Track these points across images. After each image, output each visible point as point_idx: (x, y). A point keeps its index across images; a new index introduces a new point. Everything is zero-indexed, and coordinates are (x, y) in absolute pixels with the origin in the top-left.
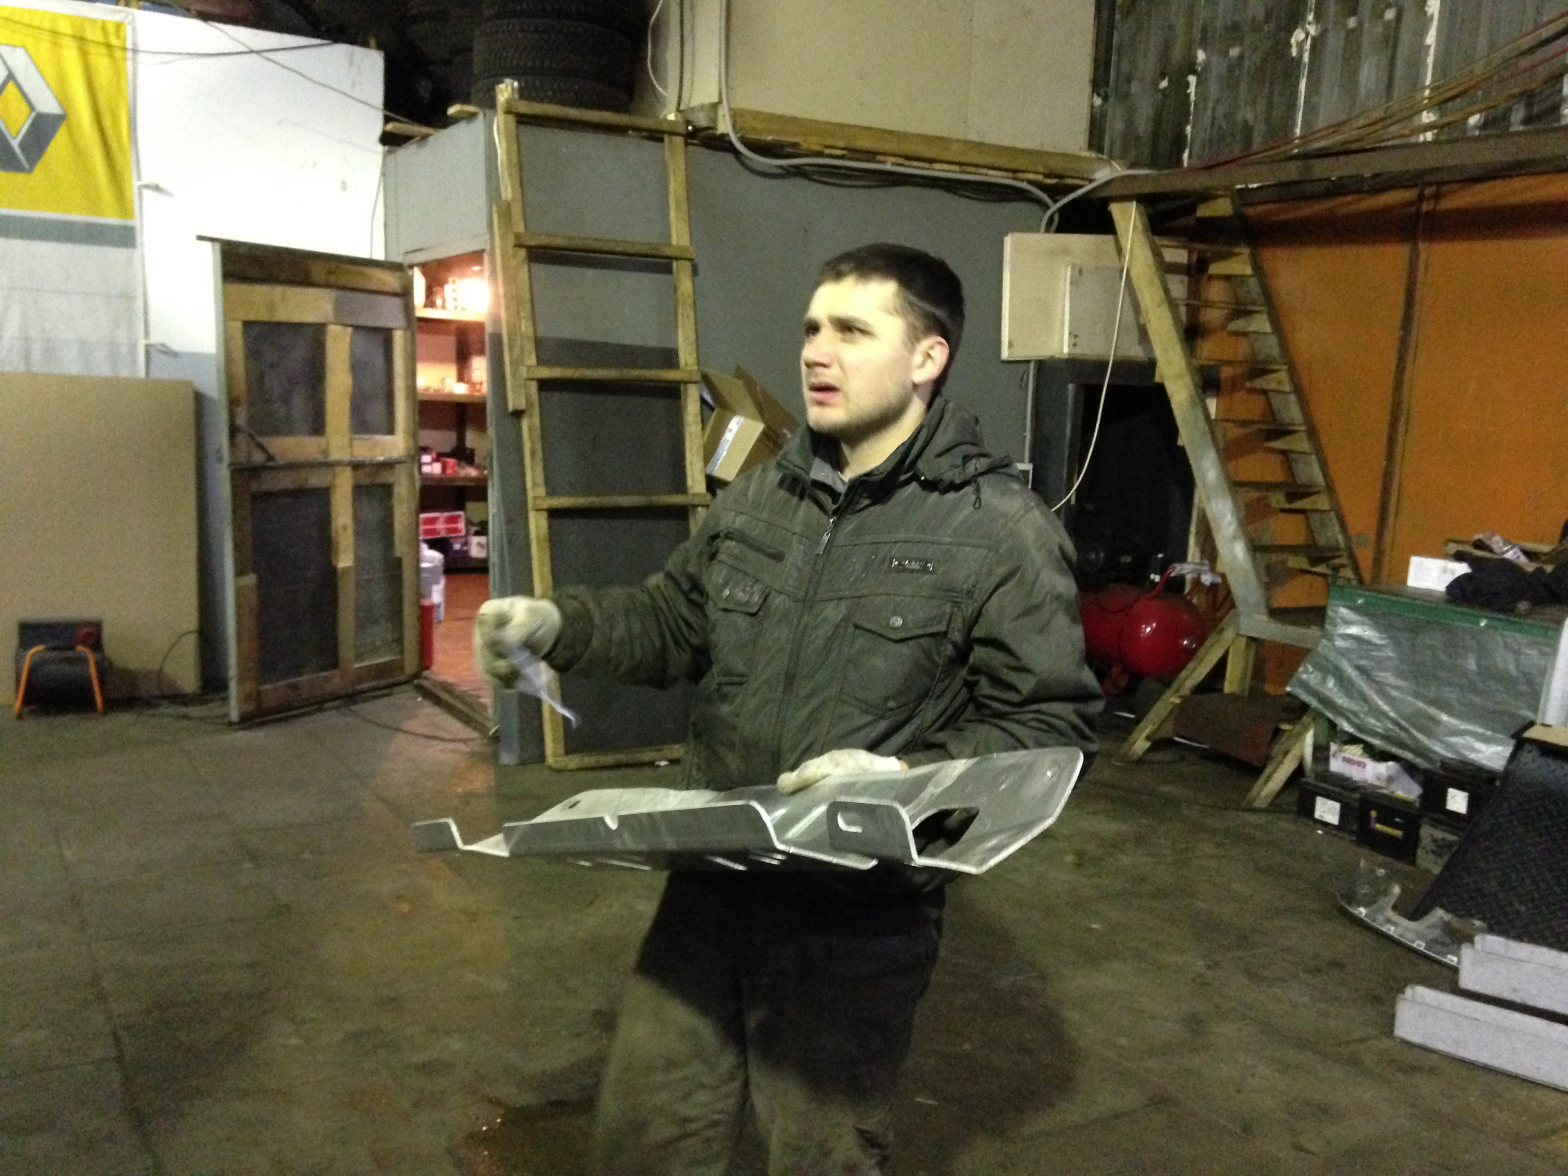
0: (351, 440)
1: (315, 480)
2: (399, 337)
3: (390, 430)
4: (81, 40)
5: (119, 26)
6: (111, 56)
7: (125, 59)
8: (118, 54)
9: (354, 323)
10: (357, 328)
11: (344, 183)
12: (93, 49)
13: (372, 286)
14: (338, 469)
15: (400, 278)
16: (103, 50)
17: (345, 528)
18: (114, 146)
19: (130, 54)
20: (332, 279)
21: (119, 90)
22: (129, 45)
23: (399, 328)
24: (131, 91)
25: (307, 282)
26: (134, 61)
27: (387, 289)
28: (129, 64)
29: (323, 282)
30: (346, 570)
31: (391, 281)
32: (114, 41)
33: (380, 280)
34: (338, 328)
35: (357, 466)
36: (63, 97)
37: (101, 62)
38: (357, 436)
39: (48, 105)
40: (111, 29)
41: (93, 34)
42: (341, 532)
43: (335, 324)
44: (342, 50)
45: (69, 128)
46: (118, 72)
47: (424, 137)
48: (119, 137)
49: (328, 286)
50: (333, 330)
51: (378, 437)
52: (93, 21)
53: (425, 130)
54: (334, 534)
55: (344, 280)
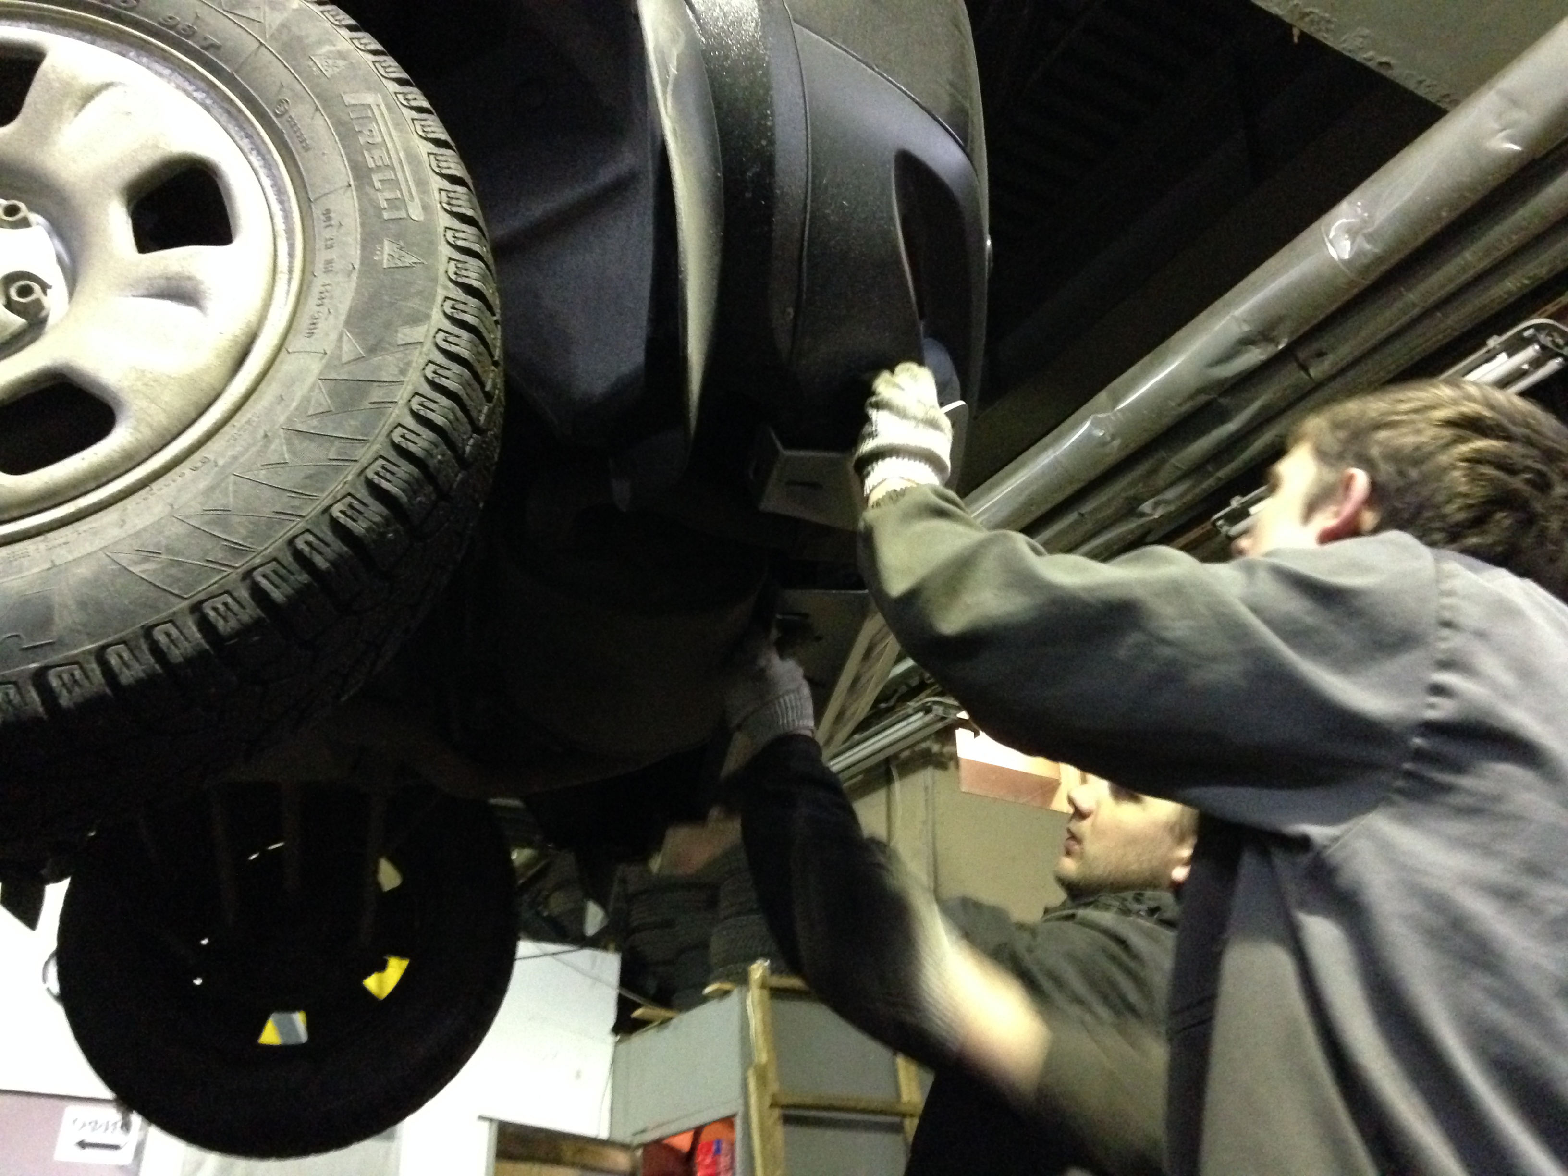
11: (578, 1072)
13: (608, 1166)
15: (629, 1159)
20: (578, 1159)
25: (557, 1161)
27: (619, 1169)
29: (570, 1161)
31: (622, 1161)
33: (614, 1160)
47: (666, 1021)
49: (574, 1165)
55: (586, 1160)
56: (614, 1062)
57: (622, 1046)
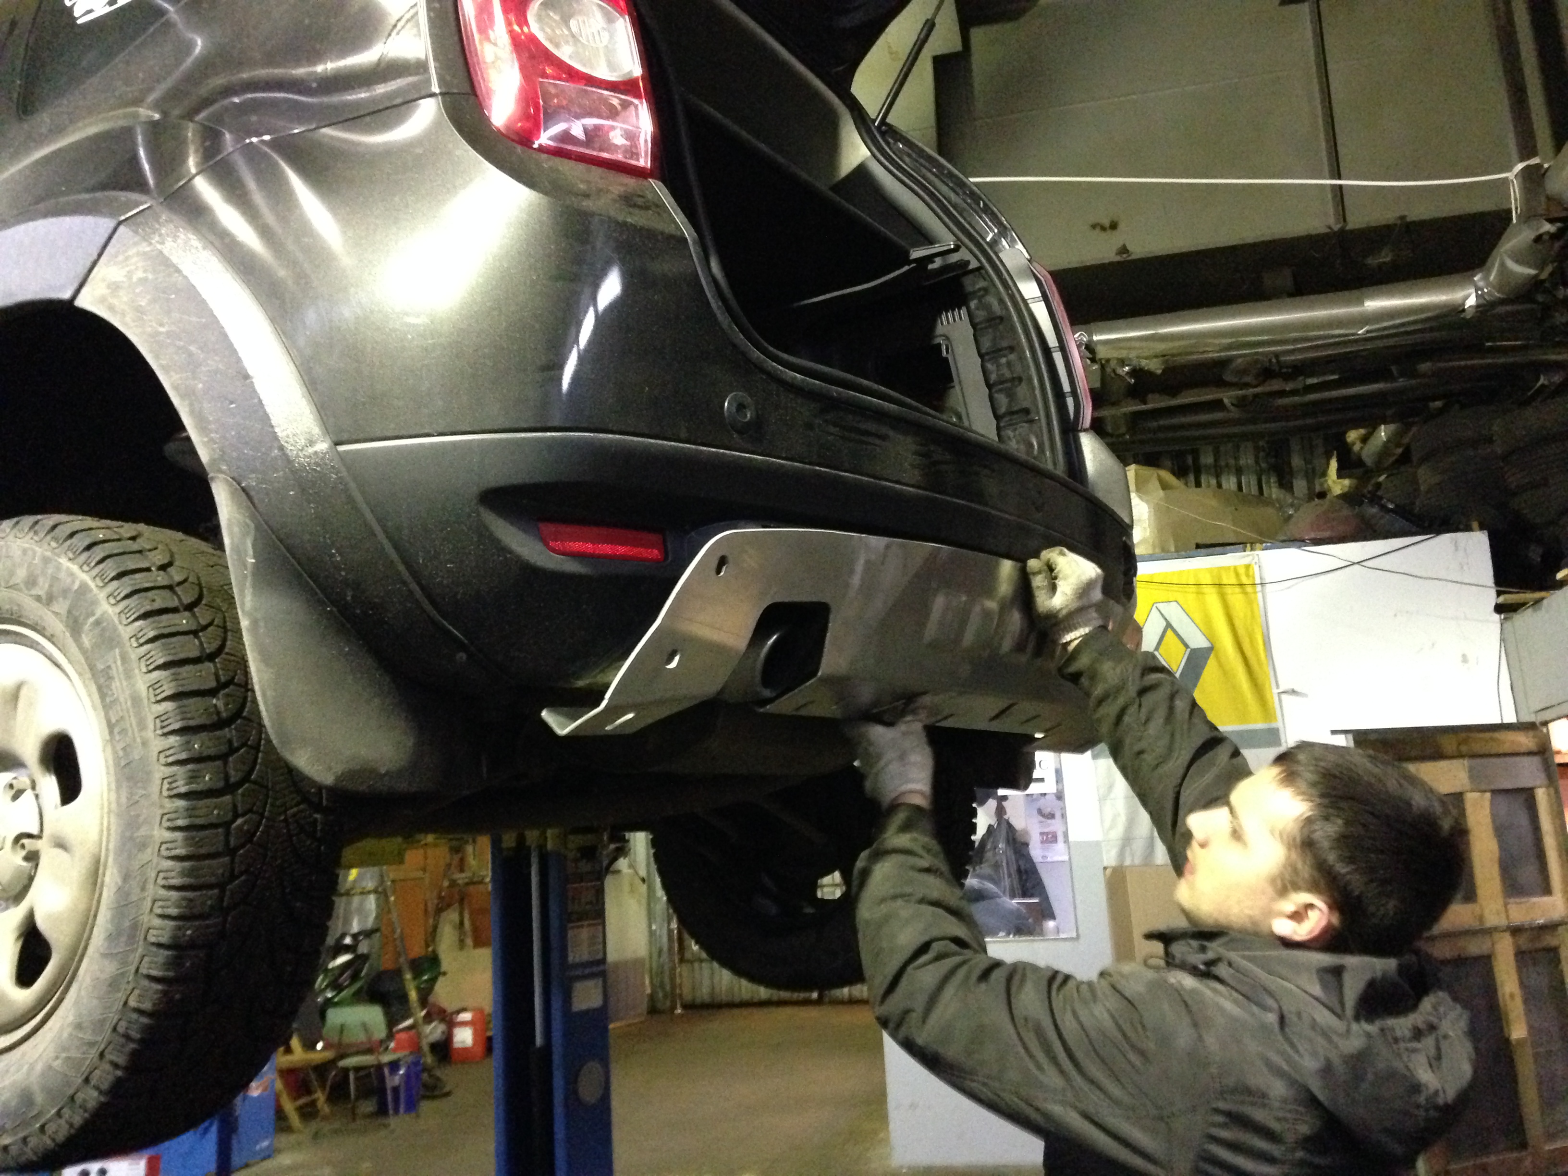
0: (1506, 905)
1: (1474, 948)
2: (1541, 795)
3: (1547, 890)
4: (1219, 585)
5: (1248, 567)
6: (1245, 593)
7: (1255, 593)
8: (1249, 589)
9: (1492, 787)
10: (1494, 792)
11: (1464, 656)
12: (1229, 590)
13: (1506, 748)
14: (1497, 936)
15: (1534, 737)
16: (1237, 589)
17: (1512, 996)
18: (1253, 661)
19: (1259, 588)
20: (1464, 749)
21: (1253, 617)
22: (1258, 581)
23: (1540, 787)
24: (1263, 613)
25: (1438, 755)
26: (1263, 591)
27: (1522, 750)
28: (1260, 595)
29: (1455, 754)
30: (1521, 1042)
31: (1525, 741)
32: (1245, 580)
33: (1513, 742)
34: (1476, 795)
35: (1516, 931)
36: (1210, 634)
37: (1236, 598)
38: (1512, 900)
39: (1198, 641)
40: (1242, 571)
41: (1229, 579)
42: (1508, 1002)
43: (1472, 791)
44: (1446, 539)
45: (1218, 658)
46: (1250, 602)
47: (1538, 602)
48: (1257, 655)
49: (1461, 756)
50: (1471, 798)
51: (1534, 899)
52: (1227, 569)
53: (1538, 595)
54: (1501, 1004)
55: (1477, 748)
56: (1503, 640)
57: (1508, 625)
